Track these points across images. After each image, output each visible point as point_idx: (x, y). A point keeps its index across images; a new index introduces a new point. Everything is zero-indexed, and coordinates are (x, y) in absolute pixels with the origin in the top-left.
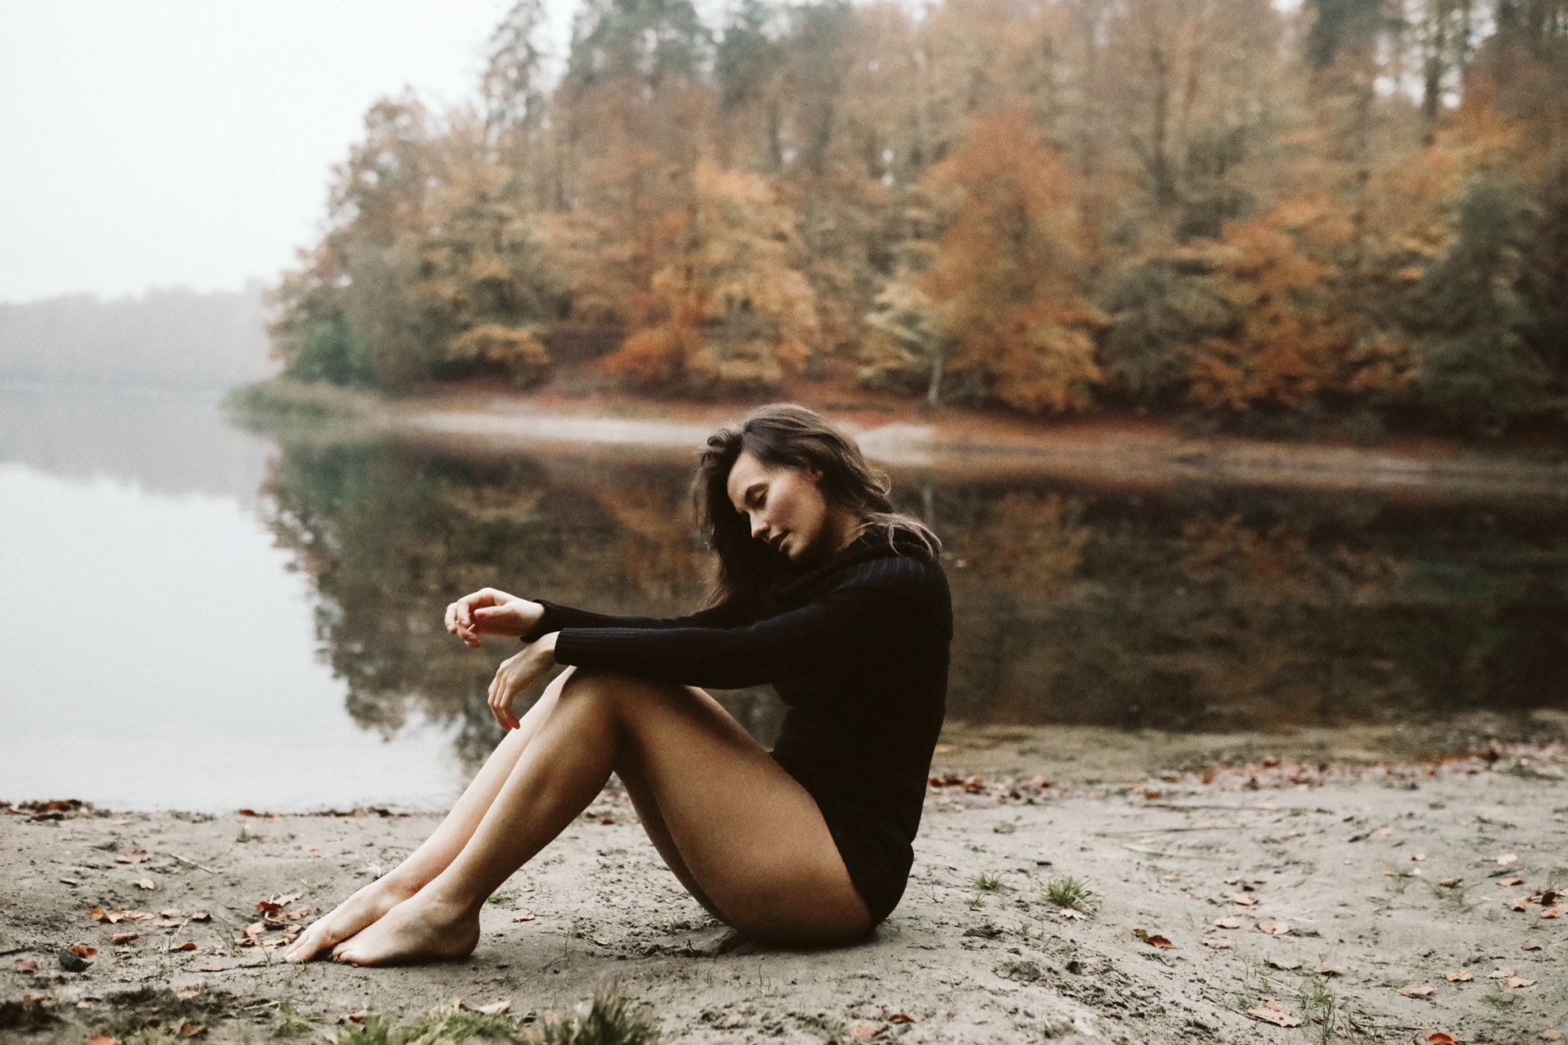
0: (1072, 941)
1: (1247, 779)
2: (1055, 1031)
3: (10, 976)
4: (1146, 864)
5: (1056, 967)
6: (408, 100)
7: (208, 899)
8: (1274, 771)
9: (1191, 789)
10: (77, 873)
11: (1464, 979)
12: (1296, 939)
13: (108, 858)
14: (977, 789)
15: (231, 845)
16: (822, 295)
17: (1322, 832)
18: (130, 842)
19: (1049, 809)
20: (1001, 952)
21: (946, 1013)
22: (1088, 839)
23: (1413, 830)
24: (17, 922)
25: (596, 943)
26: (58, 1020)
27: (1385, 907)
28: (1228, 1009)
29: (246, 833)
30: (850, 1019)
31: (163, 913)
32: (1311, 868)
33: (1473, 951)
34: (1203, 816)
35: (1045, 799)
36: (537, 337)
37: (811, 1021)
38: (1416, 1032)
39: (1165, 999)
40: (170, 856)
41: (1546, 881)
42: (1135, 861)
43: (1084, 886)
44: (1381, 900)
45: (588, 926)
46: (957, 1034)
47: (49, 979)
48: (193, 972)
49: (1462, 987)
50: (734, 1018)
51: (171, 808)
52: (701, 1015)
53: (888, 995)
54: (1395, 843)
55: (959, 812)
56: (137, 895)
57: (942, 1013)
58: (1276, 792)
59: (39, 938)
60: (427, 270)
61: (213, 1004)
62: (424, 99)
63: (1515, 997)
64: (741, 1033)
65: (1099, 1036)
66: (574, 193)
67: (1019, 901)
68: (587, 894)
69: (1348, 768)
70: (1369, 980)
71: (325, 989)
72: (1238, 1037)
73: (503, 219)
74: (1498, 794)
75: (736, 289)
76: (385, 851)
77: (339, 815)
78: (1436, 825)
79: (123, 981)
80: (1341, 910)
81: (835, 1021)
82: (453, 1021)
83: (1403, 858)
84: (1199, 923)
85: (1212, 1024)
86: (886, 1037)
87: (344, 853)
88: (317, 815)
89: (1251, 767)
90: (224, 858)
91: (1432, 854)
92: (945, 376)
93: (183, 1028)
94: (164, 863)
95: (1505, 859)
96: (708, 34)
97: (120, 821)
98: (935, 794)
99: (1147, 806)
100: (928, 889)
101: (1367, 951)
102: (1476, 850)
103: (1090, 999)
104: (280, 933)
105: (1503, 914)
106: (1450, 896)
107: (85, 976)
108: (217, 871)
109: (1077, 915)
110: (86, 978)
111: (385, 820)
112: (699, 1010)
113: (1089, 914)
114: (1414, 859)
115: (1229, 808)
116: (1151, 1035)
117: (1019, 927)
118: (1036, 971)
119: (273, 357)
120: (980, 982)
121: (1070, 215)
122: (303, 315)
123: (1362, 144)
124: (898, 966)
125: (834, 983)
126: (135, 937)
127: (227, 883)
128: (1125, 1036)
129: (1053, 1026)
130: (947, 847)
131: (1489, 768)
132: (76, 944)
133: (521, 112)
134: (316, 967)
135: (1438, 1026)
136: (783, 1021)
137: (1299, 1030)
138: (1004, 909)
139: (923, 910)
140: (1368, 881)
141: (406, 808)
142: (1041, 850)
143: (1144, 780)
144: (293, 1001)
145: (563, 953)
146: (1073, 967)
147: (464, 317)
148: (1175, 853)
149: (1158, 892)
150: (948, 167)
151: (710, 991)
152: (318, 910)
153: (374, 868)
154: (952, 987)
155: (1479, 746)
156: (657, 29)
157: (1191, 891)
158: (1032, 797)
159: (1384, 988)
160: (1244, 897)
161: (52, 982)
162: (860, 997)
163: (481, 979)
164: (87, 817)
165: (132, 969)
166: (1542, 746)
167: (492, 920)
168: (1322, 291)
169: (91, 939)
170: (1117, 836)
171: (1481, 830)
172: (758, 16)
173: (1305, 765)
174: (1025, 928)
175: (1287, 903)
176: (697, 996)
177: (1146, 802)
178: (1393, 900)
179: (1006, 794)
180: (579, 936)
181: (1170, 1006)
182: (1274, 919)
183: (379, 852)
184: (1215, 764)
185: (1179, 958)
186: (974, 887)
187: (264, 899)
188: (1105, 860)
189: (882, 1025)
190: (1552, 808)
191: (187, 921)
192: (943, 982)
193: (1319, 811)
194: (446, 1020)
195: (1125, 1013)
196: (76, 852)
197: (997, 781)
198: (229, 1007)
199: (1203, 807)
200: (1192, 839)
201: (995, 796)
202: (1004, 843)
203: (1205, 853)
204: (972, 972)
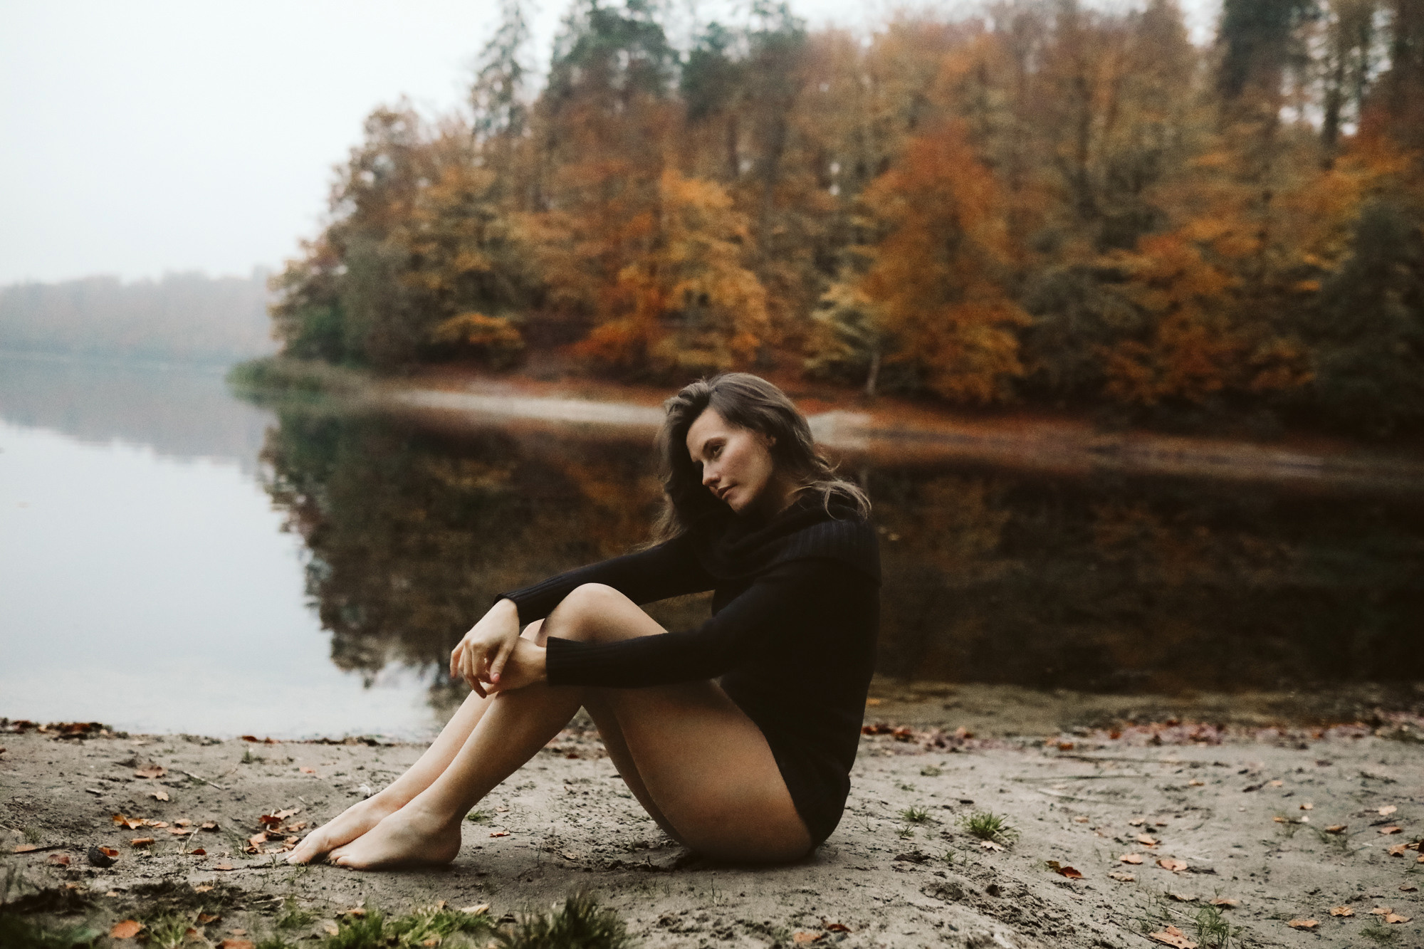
0: (992, 868)
1: (1151, 736)
2: (976, 943)
3: (46, 869)
4: (1059, 805)
5: (978, 889)
6: (404, 109)
7: (216, 811)
8: (1176, 730)
9: (1100, 743)
10: (101, 784)
11: (1347, 915)
12: (1194, 876)
13: (128, 773)
14: (906, 737)
15: (236, 766)
16: (772, 293)
17: (1219, 782)
18: (147, 760)
19: (971, 757)
20: (929, 874)
21: (879, 924)
22: (1007, 783)
23: (1302, 783)
24: (48, 825)
25: (565, 857)
26: (91, 907)
27: (1275, 849)
28: (1131, 931)
29: (250, 755)
30: (793, 927)
31: (176, 822)
32: (1209, 813)
33: (1355, 891)
34: (1112, 766)
35: (968, 748)
36: (514, 325)
37: (758, 928)
39: (1075, 921)
40: (183, 773)
42: (1049, 803)
43: (1003, 821)
44: (1273, 843)
45: (557, 842)
46: (889, 942)
47: (80, 873)
48: (207, 871)
49: (1344, 921)
50: (689, 923)
51: (183, 732)
52: (659, 920)
53: (826, 908)
54: (1286, 794)
55: (890, 757)
56: (154, 806)
57: (874, 924)
58: (1177, 748)
59: (67, 840)
60: (416, 262)
61: (226, 897)
62: (418, 108)
63: (1393, 931)
64: (695, 936)
66: (551, 195)
67: (944, 833)
68: (556, 815)
69: (1243, 730)
70: (1260, 913)
71: (324, 888)
73: (485, 217)
74: (1381, 755)
75: (695, 285)
76: (374, 774)
77: (331, 743)
78: (1322, 779)
79: (144, 876)
80: (1237, 851)
81: (779, 928)
82: (439, 918)
83: (1292, 808)
84: (1106, 858)
85: (1117, 944)
86: (825, 943)
87: (338, 775)
88: (311, 742)
89: (1155, 726)
90: (229, 776)
91: (1318, 804)
92: (882, 369)
93: (200, 917)
94: (177, 778)
95: (1386, 810)
96: (675, 55)
97: (137, 742)
98: (868, 740)
99: (1060, 757)
100: (862, 819)
101: (1259, 887)
102: (1360, 802)
103: (1008, 918)
104: (280, 843)
105: (1383, 859)
106: (1335, 841)
107: (111, 871)
108: (224, 787)
109: (996, 847)
110: (112, 873)
111: (373, 749)
112: (657, 916)
113: (1006, 846)
114: (1302, 808)
115: (1134, 760)
117: (944, 854)
118: (960, 892)
119: (275, 336)
120: (909, 899)
121: (1000, 225)
122: (303, 300)
123: (1267, 167)
124: (836, 884)
125: (778, 896)
126: (152, 842)
127: (233, 798)
129: (974, 938)
130: (880, 786)
131: (1372, 733)
132: (100, 846)
133: (505, 121)
134: (316, 869)
136: (733, 927)
138: (930, 839)
139: (858, 836)
140: (1260, 827)
141: (391, 739)
142: (964, 791)
143: (1057, 734)
144: (296, 898)
145: (536, 865)
146: (993, 890)
147: (449, 305)
148: (1084, 797)
149: (1069, 830)
150: (890, 179)
151: (668, 900)
152: (314, 824)
153: (365, 788)
154: (884, 903)
155: (1364, 713)
156: (630, 50)
157: (1099, 831)
158: (955, 745)
159: (1273, 921)
160: (1147, 838)
161: (82, 875)
162: (802, 909)
163: (462, 885)
164: (107, 737)
165: (153, 867)
167: (472, 835)
168: (1228, 300)
169: (113, 842)
170: (1032, 781)
171: (1364, 784)
172: (720, 40)
173: (1204, 725)
174: (949, 855)
175: (1186, 844)
176: (656, 904)
177: (1059, 753)
178: (1283, 844)
179: (932, 742)
180: (549, 850)
181: (1079, 927)
182: (1174, 857)
183: (369, 774)
184: (1122, 721)
185: (1087, 887)
186: (903, 819)
187: (266, 813)
188: (1022, 801)
189: (821, 933)
191: (197, 829)
192: (876, 899)
193: (1217, 764)
194: (433, 916)
195: (1039, 932)
196: (100, 766)
197: (924, 731)
198: (240, 901)
199: (1111, 759)
200: (1101, 786)
201: (922, 744)
202: (930, 784)
203: (1112, 798)
204: (902, 891)
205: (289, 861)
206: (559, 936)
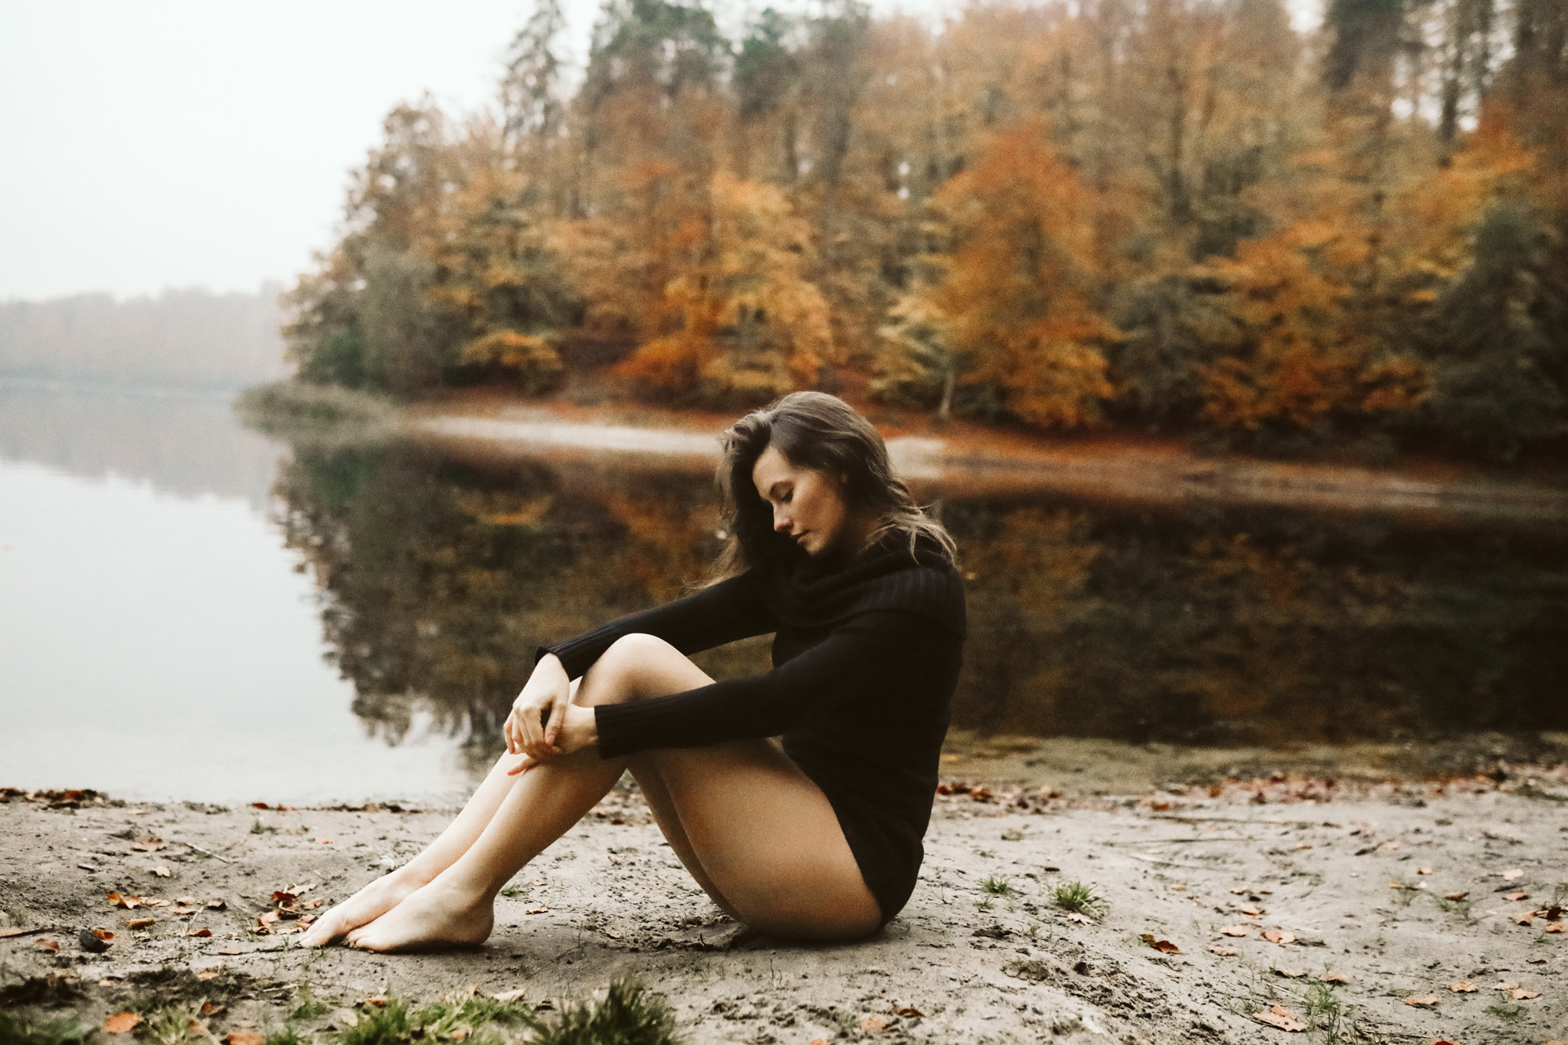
0: (1080, 943)
1: (1254, 793)
2: (1063, 1027)
3: (32, 955)
4: (1153, 872)
5: (1064, 967)
6: (427, 107)
7: (223, 887)
8: (1281, 786)
9: (1199, 802)
10: (94, 859)
11: (1469, 990)
12: (1302, 948)
13: (125, 845)
14: (985, 798)
15: (245, 836)
16: (836, 307)
17: (1329, 844)
18: (146, 830)
19: (1057, 818)
20: (1010, 951)
21: (955, 1008)
22: (1095, 848)
23: (1419, 845)
24: (36, 905)
25: (609, 936)
26: (82, 997)
27: (1390, 918)
28: (1233, 1012)
29: (260, 824)
30: (861, 1013)
31: (179, 900)
32: (1317, 879)
33: (1478, 964)
34: (1211, 827)
35: (1053, 809)
36: (551, 344)
37: (822, 1013)
38: (1420, 1040)
39: (1171, 1001)
40: (185, 845)
41: (1552, 896)
42: (1143, 870)
43: (1092, 891)
44: (1388, 912)
45: (600, 919)
46: (967, 1029)
47: (70, 959)
48: (212, 955)
49: (1466, 997)
50: (746, 1009)
52: (713, 1006)
53: (897, 990)
54: (1403, 856)
55: (967, 819)
56: (153, 882)
57: (951, 1008)
58: (1282, 806)
59: (57, 922)
60: (442, 275)
61: (233, 985)
63: (1520, 1008)
64: (753, 1024)
65: (1107, 1034)
66: (589, 201)
67: (1027, 905)
68: (599, 889)
69: (1355, 786)
70: (1374, 990)
71: (342, 974)
72: (1243, 1040)
73: (518, 226)
74: (1505, 812)
75: (750, 299)
76: (398, 844)
77: (351, 810)
78: (1442, 840)
79: (143, 962)
80: (1349, 921)
81: (846, 1014)
82: (469, 1006)
83: (1409, 872)
84: (1205, 929)
85: (1218, 1026)
86: (897, 1029)
87: (358, 846)
88: (329, 809)
89: (1258, 782)
90: (237, 848)
91: (1438, 868)
92: (958, 389)
93: (203, 1008)
94: (180, 851)
95: (1511, 874)
96: (727, 45)
97: (135, 811)
98: (943, 801)
99: (1154, 818)
100: (938, 891)
101: (1373, 961)
102: (1483, 865)
103: (1097, 999)
104: (294, 922)
105: (1508, 929)
106: (1456, 909)
107: (105, 957)
108: (232, 860)
109: (1085, 919)
110: (107, 959)
111: (397, 816)
112: (711, 1001)
113: (1096, 919)
114: (1420, 873)
115: (1235, 821)
116: (1158, 1034)
117: (1027, 929)
118: (1045, 971)
119: (287, 359)
120: (988, 979)
121: (1085, 232)
122: (317, 319)
123: (1378, 166)
124: (908, 963)
125: (844, 978)
126: (152, 923)
127: (241, 873)
128: (1133, 1035)
129: (1061, 1023)
130: (955, 852)
131: (1496, 788)
132: (94, 928)
133: (539, 119)
134: (332, 952)
135: (1442, 1035)
136: (795, 1013)
137: (1304, 1035)
138: (1012, 911)
139: (932, 910)
140: (1374, 893)
141: (416, 804)
142: (1048, 857)
143: (1152, 793)
144: (311, 985)
145: (577, 945)
146: (1081, 969)
147: (478, 322)
148: (1181, 863)
149: (1164, 899)
150: (963, 183)
151: (722, 983)
152: (332, 900)
153: (388, 861)
154: (962, 984)
155: (1487, 766)
156: (676, 39)
157: (1198, 900)
158: (1040, 806)
159: (1389, 998)
160: (1251, 907)
161: (73, 962)
162: (870, 991)
163: (495, 968)
164: (102, 807)
165: (151, 951)
166: (1550, 767)
167: (506, 913)
168: (1336, 312)
169: (108, 923)
170: (1124, 845)
171: (1487, 846)
172: (777, 28)
173: (1312, 781)
174: (1033, 930)
175: (1293, 913)
176: (709, 988)
177: (1154, 814)
178: (1399, 913)
179: (1014, 803)
180: (592, 928)
181: (1176, 1008)
182: (1280, 928)
183: (393, 845)
184: (1223, 778)
185: (1185, 963)
186: (982, 890)
187: (279, 889)
188: (1113, 868)
189: (892, 1019)
190: (1559, 826)
191: (202, 908)
192: (952, 979)
193: (1326, 825)
194: (462, 1004)
195: (1132, 1014)
196: (93, 839)
197: (1005, 790)
198: (248, 989)
199: (1210, 820)
200: (1198, 850)
201: (1003, 805)
202: (1011, 850)
203: (1212, 863)
204: (981, 971)
205: (303, 944)
206: (602, 1027)
